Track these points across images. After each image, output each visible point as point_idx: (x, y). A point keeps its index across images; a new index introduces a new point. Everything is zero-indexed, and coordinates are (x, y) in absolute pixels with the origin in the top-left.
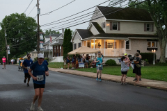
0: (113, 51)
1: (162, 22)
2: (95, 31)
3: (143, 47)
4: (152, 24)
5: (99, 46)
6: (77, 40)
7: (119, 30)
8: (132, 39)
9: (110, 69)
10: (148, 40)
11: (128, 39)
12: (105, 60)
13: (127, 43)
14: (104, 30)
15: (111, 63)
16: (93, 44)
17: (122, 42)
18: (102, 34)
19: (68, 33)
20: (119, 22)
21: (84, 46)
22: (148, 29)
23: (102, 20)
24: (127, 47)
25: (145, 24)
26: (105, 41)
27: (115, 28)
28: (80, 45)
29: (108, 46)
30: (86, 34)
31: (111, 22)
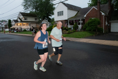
0: (26, 27)
1: (40, 18)
3: (34, 25)
4: (37, 18)
5: (21, 25)
6: (13, 23)
7: (27, 20)
9: (25, 32)
10: (36, 23)
12: (23, 30)
15: (25, 31)
17: (28, 24)
18: (22, 21)
19: (10, 21)
20: (27, 18)
21: (16, 25)
22: (36, 20)
23: (21, 17)
24: (30, 25)
25: (35, 18)
26: (23, 23)
27: (25, 19)
28: (14, 25)
29: (24, 25)
30: (16, 21)
31: (24, 17)
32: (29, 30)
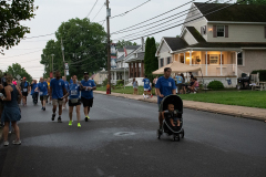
0: (219, 69)
2: (191, 40)
5: (199, 61)
6: (164, 53)
7: (227, 36)
8: (246, 50)
9: (216, 95)
11: (241, 49)
12: (207, 82)
13: (240, 56)
14: (205, 37)
15: (216, 87)
16: (189, 59)
17: (232, 55)
18: (202, 43)
19: (151, 43)
20: (227, 26)
21: (176, 62)
23: (202, 23)
24: (240, 62)
25: (265, 27)
26: (207, 53)
27: (220, 34)
28: (169, 60)
29: (210, 60)
30: (177, 44)
31: (214, 26)
32: (235, 83)
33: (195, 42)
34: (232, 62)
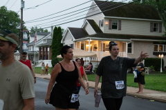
4: (161, 23)
5: (96, 48)
6: (69, 40)
7: (120, 29)
8: (135, 41)
10: (154, 43)
11: (130, 40)
13: (130, 45)
14: (102, 29)
16: (88, 46)
19: (58, 32)
20: (120, 21)
21: (77, 48)
22: (155, 30)
25: (151, 23)
26: (103, 42)
27: (114, 27)
29: (106, 48)
31: (110, 20)
33: (94, 33)
34: (123, 50)
